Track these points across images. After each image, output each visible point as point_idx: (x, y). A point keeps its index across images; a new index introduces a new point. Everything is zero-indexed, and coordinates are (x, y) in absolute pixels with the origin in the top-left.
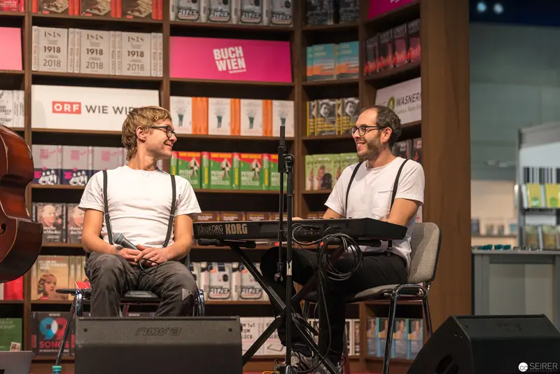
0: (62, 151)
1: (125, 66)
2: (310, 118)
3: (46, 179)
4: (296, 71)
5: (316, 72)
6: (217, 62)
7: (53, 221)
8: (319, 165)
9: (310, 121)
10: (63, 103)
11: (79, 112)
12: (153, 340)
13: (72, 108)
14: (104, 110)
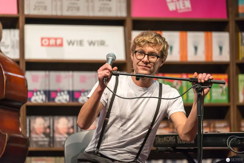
0: (49, 76)
1: (97, 9)
3: (37, 98)
4: (230, 9)
7: (42, 130)
9: (241, 48)
10: (49, 39)
13: (56, 43)
14: (81, 43)
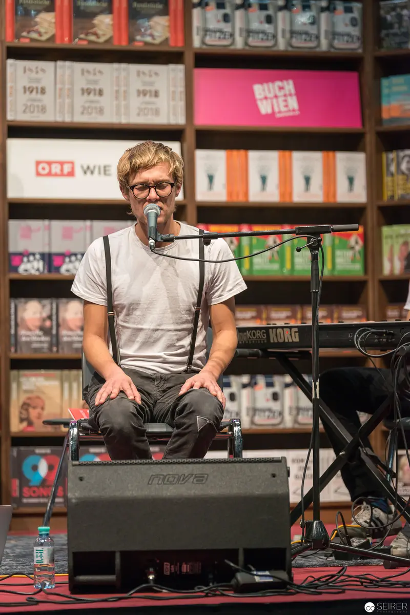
0: (49, 228)
1: (134, 111)
2: (387, 175)
3: (28, 266)
4: (367, 112)
5: (395, 114)
6: (259, 103)
7: (38, 323)
8: (401, 241)
9: (387, 180)
10: (50, 163)
11: (71, 174)
12: (171, 491)
13: (62, 170)
